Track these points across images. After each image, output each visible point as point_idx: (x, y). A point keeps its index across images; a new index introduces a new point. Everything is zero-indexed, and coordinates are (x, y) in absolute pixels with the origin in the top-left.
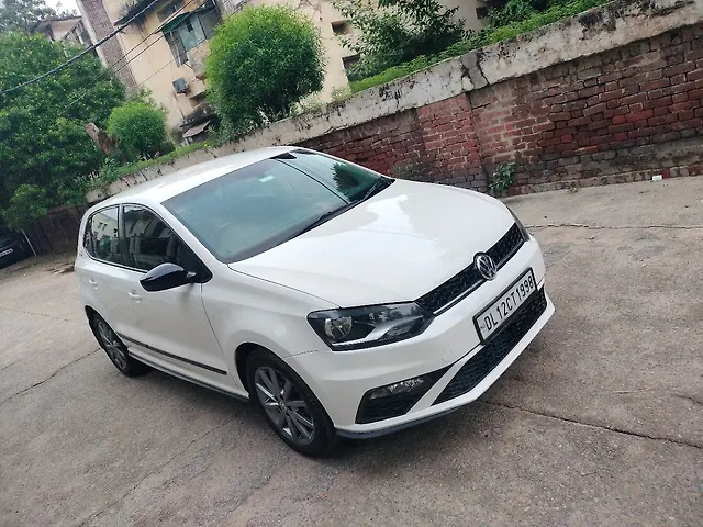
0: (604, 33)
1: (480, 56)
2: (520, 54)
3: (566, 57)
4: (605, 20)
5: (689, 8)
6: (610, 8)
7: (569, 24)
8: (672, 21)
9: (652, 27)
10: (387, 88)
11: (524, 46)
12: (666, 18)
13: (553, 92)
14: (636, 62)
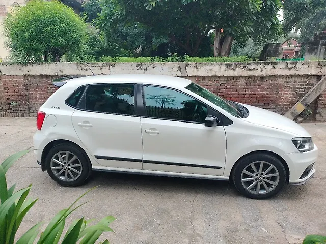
0: (232, 70)
1: (187, 65)
2: (203, 69)
3: (218, 74)
4: (233, 67)
5: (256, 71)
6: (235, 64)
7: (221, 64)
8: (251, 73)
9: (246, 73)
10: (141, 65)
11: (204, 67)
12: (250, 72)
13: (209, 85)
14: (238, 82)
